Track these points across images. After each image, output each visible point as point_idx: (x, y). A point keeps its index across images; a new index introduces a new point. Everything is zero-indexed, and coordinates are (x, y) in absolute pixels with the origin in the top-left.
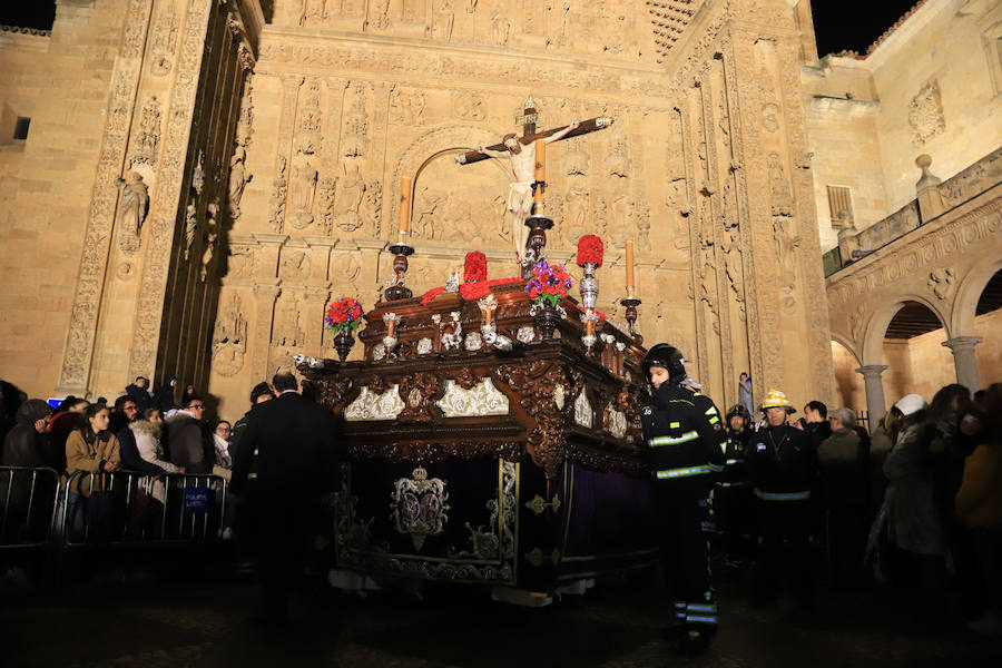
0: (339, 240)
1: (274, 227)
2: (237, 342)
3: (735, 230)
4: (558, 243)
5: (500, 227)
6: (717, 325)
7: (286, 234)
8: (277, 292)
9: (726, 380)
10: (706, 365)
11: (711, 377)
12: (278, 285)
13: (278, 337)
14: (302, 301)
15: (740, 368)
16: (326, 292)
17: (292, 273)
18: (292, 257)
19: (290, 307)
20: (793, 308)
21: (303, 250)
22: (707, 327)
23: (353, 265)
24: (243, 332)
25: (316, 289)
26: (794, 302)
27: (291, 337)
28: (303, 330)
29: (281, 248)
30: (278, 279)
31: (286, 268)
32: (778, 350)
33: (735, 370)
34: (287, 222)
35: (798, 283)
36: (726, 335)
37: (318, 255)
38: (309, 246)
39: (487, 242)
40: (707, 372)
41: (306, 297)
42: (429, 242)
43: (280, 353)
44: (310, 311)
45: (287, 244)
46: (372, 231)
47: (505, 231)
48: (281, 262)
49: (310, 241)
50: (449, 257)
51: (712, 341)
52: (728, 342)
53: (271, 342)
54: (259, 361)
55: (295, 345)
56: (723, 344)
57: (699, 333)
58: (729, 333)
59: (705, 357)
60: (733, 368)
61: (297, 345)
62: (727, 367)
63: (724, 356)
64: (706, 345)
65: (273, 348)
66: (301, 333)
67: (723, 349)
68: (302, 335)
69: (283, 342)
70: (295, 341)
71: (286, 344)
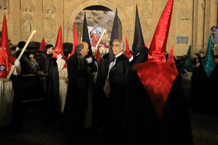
2: (5, 9)
6: (204, 5)
9: (205, 28)
10: (197, 22)
11: (198, 26)
13: (23, 7)
22: (199, 6)
24: (7, 4)
27: (29, 7)
40: (197, 24)
43: (25, 14)
51: (200, 12)
52: (209, 12)
53: (20, 9)
54: (16, 17)
55: (31, 11)
56: (206, 13)
57: (195, 8)
58: (209, 9)
59: (196, 18)
60: (209, 23)
61: (32, 11)
62: (207, 23)
63: (206, 18)
64: (197, 13)
65: (21, 12)
66: (33, 6)
67: (205, 16)
68: (33, 7)
69: (25, 10)
70: (31, 9)
71: (27, 10)
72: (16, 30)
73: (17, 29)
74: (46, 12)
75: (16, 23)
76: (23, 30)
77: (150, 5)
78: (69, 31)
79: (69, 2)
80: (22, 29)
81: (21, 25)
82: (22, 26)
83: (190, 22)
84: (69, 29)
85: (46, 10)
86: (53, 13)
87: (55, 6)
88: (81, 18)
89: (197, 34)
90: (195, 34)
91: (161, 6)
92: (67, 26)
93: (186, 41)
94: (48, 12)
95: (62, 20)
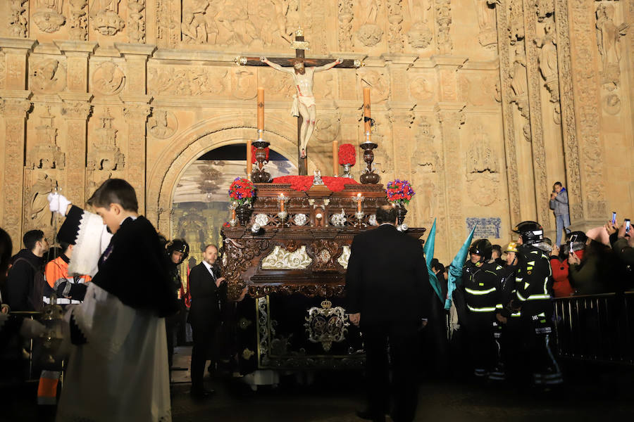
0: (98, 46)
1: (17, 29)
3: (549, 21)
4: (348, 44)
5: (282, 28)
6: (528, 131)
7: (33, 37)
8: (27, 107)
9: (538, 190)
10: (515, 175)
11: (521, 188)
12: (29, 98)
13: (33, 158)
14: (59, 117)
15: (555, 176)
16: (87, 106)
17: (45, 84)
18: (42, 65)
19: (44, 124)
20: (618, 107)
21: (56, 58)
22: (516, 135)
23: (117, 74)
25: (75, 103)
26: (618, 101)
27: (48, 157)
28: (63, 150)
29: (28, 55)
30: (28, 92)
31: (37, 79)
32: (598, 155)
33: (548, 179)
34: (32, 24)
35: (623, 78)
36: (538, 140)
37: (74, 64)
38: (63, 52)
39: (269, 45)
40: (517, 182)
41: (64, 112)
42: (203, 46)
44: (70, 128)
45: (35, 51)
46: (136, 34)
47: (289, 33)
48: (31, 72)
49: (64, 46)
50: (227, 64)
51: (522, 149)
52: (541, 148)
53: (25, 165)
54: (12, 186)
55: (54, 167)
56: (535, 151)
57: (507, 140)
58: (541, 139)
59: (513, 166)
60: (546, 177)
61: (57, 167)
62: (539, 176)
63: (536, 165)
64: (515, 153)
65: (27, 171)
66: (61, 153)
67: (534, 157)
68: (62, 156)
69: (39, 164)
70: (54, 163)
71: (43, 166)
72: (11, 221)
73: (13, 217)
74: (95, 167)
75: (10, 201)
76: (30, 220)
77: (385, 138)
78: (160, 216)
79: (160, 139)
80: (28, 217)
81: (24, 206)
82: (28, 210)
83: (500, 176)
84: (161, 210)
85: (95, 161)
86: (115, 169)
87: (122, 152)
88: (218, 188)
89: (519, 208)
90: (514, 209)
91: (415, 139)
92: (156, 203)
93: (493, 231)
94: (102, 168)
95: (140, 186)
